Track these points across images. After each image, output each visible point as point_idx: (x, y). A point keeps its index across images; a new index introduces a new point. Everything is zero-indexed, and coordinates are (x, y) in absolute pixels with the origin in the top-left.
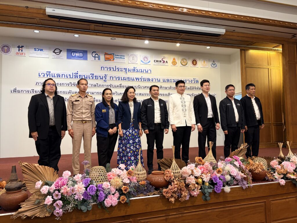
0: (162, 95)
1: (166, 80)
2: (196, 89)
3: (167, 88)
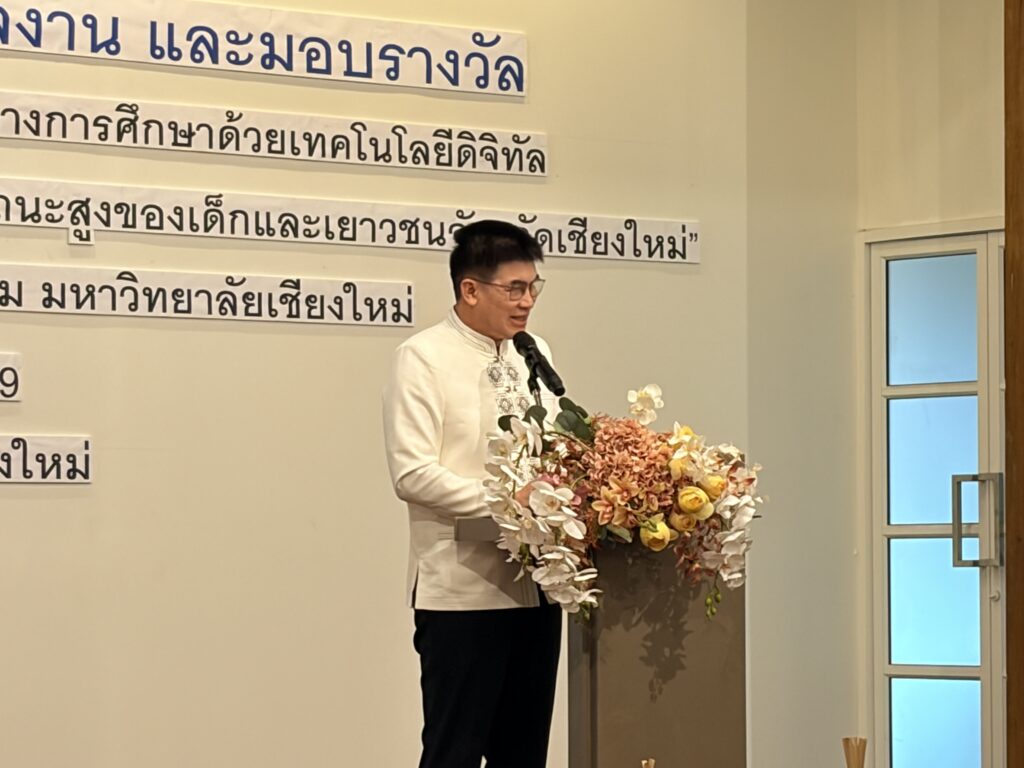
0: (141, 221)
1: (181, 41)
2: (502, 160)
3: (194, 134)
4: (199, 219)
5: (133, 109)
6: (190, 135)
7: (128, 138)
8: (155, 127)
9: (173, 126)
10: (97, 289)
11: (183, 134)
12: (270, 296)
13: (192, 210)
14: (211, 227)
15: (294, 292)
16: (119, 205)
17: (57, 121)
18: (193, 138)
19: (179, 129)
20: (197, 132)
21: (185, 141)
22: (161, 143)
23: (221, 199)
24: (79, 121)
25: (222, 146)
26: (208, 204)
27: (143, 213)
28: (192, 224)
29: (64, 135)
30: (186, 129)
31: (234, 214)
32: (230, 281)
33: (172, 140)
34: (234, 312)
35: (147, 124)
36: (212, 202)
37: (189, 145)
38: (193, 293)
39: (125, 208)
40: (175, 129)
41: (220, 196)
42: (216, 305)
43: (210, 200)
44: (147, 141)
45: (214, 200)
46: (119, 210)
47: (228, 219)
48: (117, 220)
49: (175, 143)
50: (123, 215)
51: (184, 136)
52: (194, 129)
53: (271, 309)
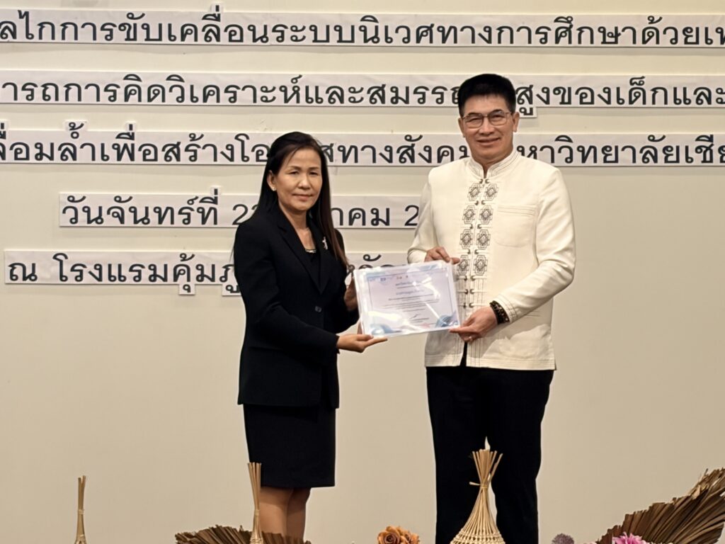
0: (575, 99)
3: (620, 34)
4: (624, 95)
5: (569, 20)
6: (616, 35)
7: (564, 41)
8: (587, 32)
9: (602, 30)
10: (539, 149)
11: (610, 35)
12: (687, 148)
13: (618, 89)
14: (635, 100)
15: (708, 144)
16: (557, 89)
17: (506, 32)
18: (619, 38)
19: (607, 32)
20: (622, 33)
21: (613, 40)
22: (592, 42)
23: (644, 80)
24: (525, 31)
25: (644, 42)
26: (632, 84)
27: (577, 93)
28: (618, 99)
29: (512, 42)
30: (614, 32)
31: (655, 90)
32: (652, 138)
33: (602, 40)
34: (655, 160)
35: (581, 30)
36: (635, 83)
37: (616, 42)
38: (620, 149)
39: (562, 91)
40: (604, 32)
41: (643, 77)
42: (639, 156)
43: (634, 81)
44: (580, 42)
45: (638, 81)
46: (557, 92)
47: (649, 94)
48: (555, 99)
49: (604, 42)
50: (560, 95)
51: (612, 37)
52: (620, 31)
53: (687, 157)
